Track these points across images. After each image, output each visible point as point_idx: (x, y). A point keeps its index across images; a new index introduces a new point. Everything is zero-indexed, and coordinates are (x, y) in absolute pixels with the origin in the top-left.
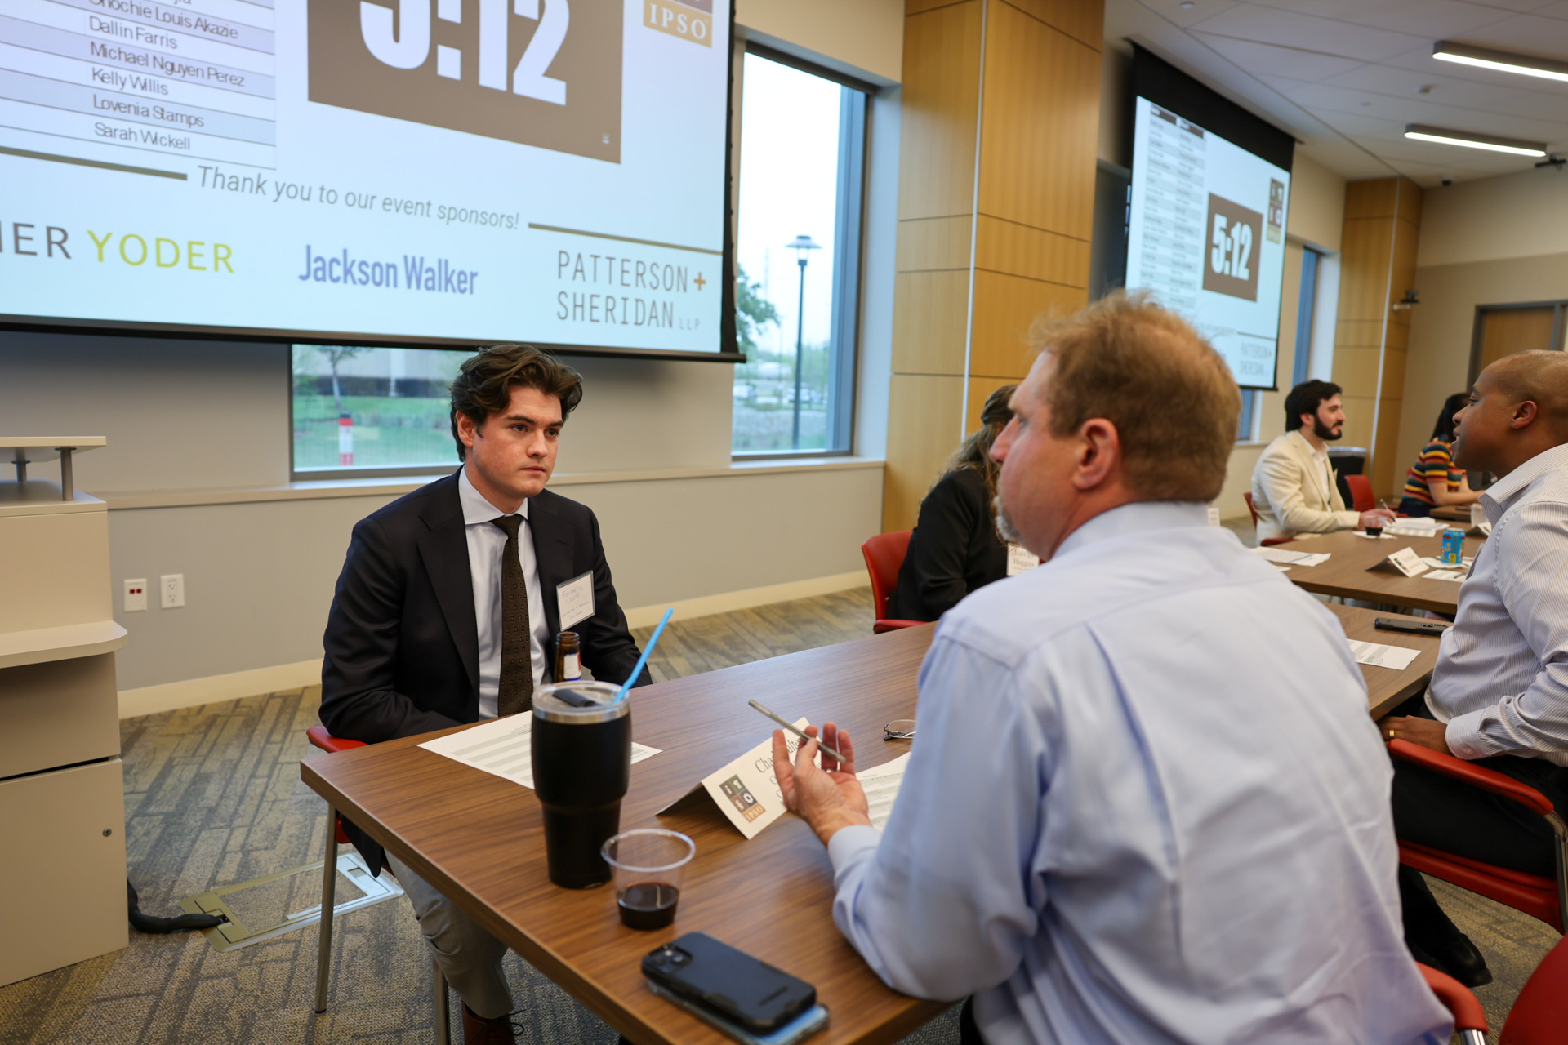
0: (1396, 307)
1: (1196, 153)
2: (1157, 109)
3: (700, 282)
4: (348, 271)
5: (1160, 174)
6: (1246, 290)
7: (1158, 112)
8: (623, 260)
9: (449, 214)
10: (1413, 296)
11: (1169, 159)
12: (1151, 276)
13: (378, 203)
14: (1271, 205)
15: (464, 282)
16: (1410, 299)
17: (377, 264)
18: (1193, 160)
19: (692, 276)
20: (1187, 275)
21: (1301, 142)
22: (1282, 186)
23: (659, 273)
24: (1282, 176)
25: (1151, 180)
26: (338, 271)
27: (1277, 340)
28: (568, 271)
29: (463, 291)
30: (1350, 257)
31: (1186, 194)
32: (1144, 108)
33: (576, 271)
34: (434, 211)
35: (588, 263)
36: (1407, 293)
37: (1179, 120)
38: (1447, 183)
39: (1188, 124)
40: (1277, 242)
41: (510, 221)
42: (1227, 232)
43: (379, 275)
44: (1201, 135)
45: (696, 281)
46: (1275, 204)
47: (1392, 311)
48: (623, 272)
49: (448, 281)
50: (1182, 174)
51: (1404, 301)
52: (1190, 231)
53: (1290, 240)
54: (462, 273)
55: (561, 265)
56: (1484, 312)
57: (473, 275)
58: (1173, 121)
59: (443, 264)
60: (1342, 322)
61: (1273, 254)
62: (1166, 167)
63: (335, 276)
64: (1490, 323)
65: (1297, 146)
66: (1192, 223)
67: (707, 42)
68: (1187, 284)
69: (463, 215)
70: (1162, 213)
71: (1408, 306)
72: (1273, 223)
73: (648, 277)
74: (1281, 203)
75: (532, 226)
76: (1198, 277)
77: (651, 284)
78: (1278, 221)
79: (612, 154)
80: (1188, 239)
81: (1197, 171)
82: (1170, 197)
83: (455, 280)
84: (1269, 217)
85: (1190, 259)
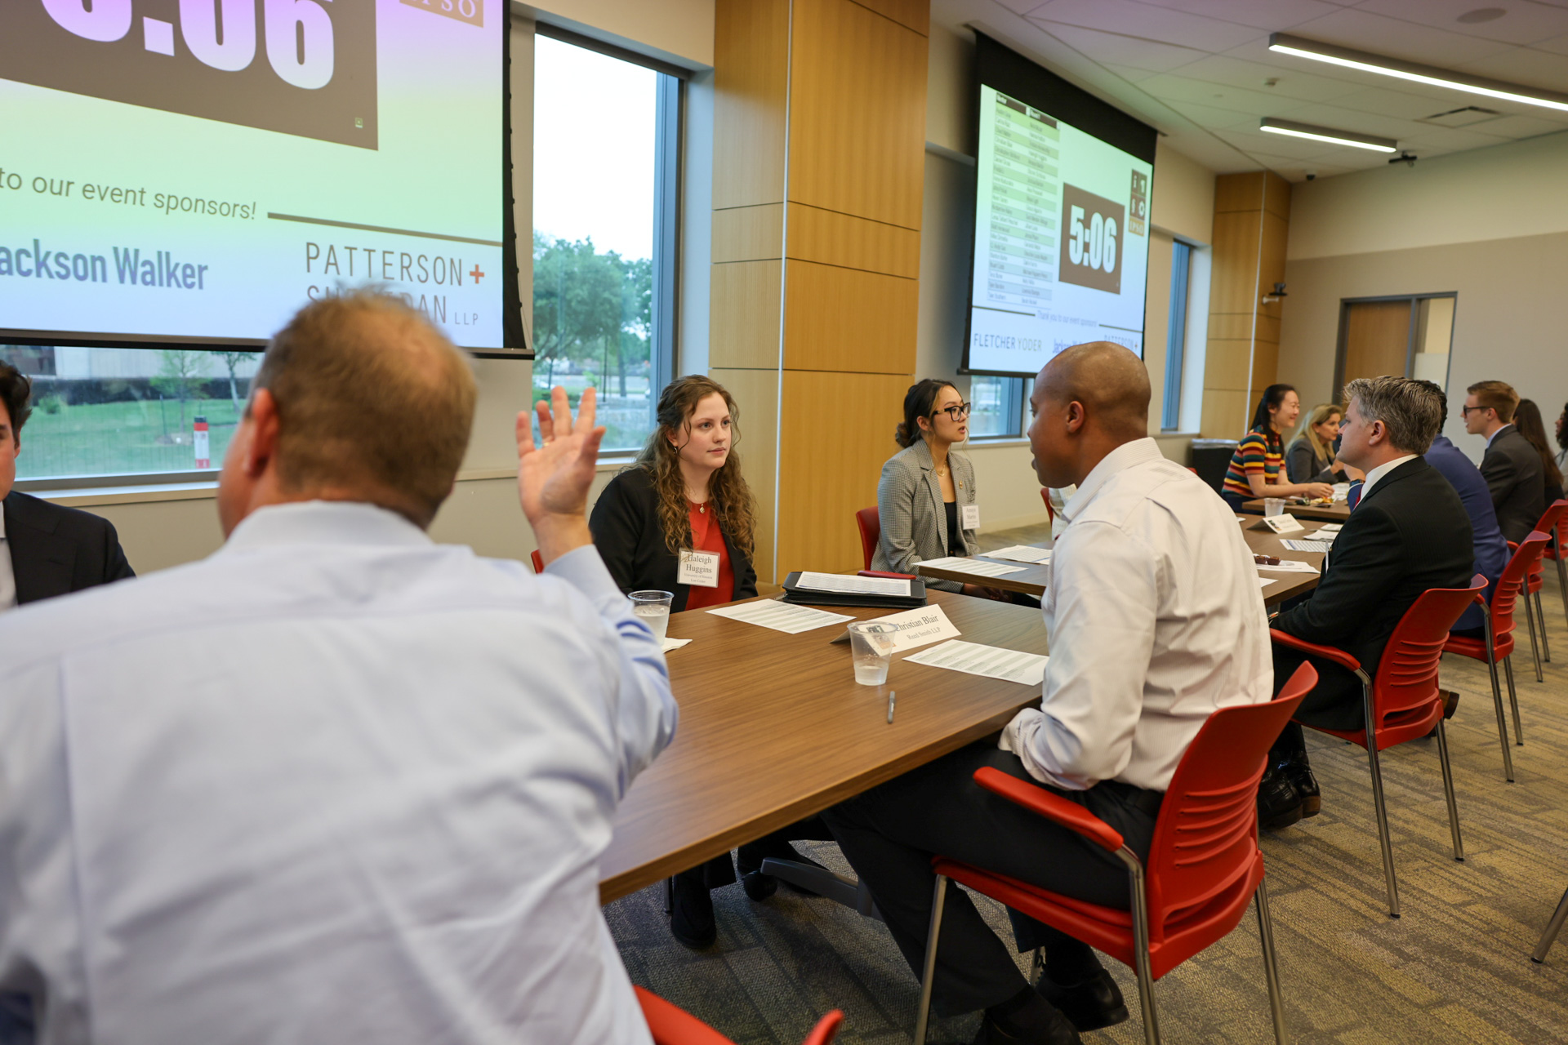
0: (1265, 300)
1: (1049, 143)
2: (1004, 98)
3: (477, 274)
4: (41, 264)
5: (1009, 164)
6: (1108, 281)
7: (1005, 101)
8: (384, 252)
9: (167, 203)
10: (1281, 289)
11: (1017, 148)
12: (1002, 267)
13: (76, 190)
14: (1132, 197)
15: (192, 276)
16: (1279, 292)
17: (78, 257)
18: (1047, 150)
19: (468, 268)
20: (1041, 267)
21: (1164, 135)
22: (1144, 178)
23: (429, 266)
24: (1145, 168)
25: (998, 170)
26: (28, 263)
27: (1143, 333)
28: (319, 265)
29: (191, 286)
30: (1220, 251)
31: (1039, 184)
32: (989, 96)
33: (328, 264)
34: (149, 199)
35: (342, 256)
36: (1275, 286)
37: (1029, 109)
38: (1310, 178)
39: (1038, 114)
40: (1142, 235)
41: (247, 211)
42: (1086, 223)
43: (85, 268)
44: (1054, 125)
45: (472, 274)
46: (1136, 195)
47: (1261, 304)
48: (385, 264)
49: (171, 275)
50: (1032, 163)
51: (1272, 294)
52: (1044, 222)
53: (1154, 231)
54: (187, 266)
55: (309, 258)
56: (1348, 305)
57: (202, 269)
58: (1023, 111)
59: (164, 257)
60: (1214, 314)
61: (1136, 245)
62: (1015, 157)
63: (24, 269)
64: (1355, 316)
65: (1159, 138)
66: (1045, 214)
67: (478, 21)
68: (1043, 276)
69: (186, 204)
70: (1012, 203)
71: (1277, 299)
72: (1135, 214)
73: (415, 270)
74: (1144, 194)
75: (271, 216)
76: (1054, 268)
77: (419, 277)
78: (1141, 213)
79: (368, 139)
80: (1041, 230)
81: (1050, 161)
82: (1022, 188)
83: (179, 273)
84: (1131, 209)
85: (1044, 250)
